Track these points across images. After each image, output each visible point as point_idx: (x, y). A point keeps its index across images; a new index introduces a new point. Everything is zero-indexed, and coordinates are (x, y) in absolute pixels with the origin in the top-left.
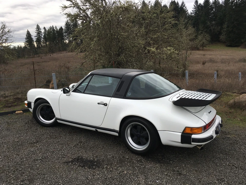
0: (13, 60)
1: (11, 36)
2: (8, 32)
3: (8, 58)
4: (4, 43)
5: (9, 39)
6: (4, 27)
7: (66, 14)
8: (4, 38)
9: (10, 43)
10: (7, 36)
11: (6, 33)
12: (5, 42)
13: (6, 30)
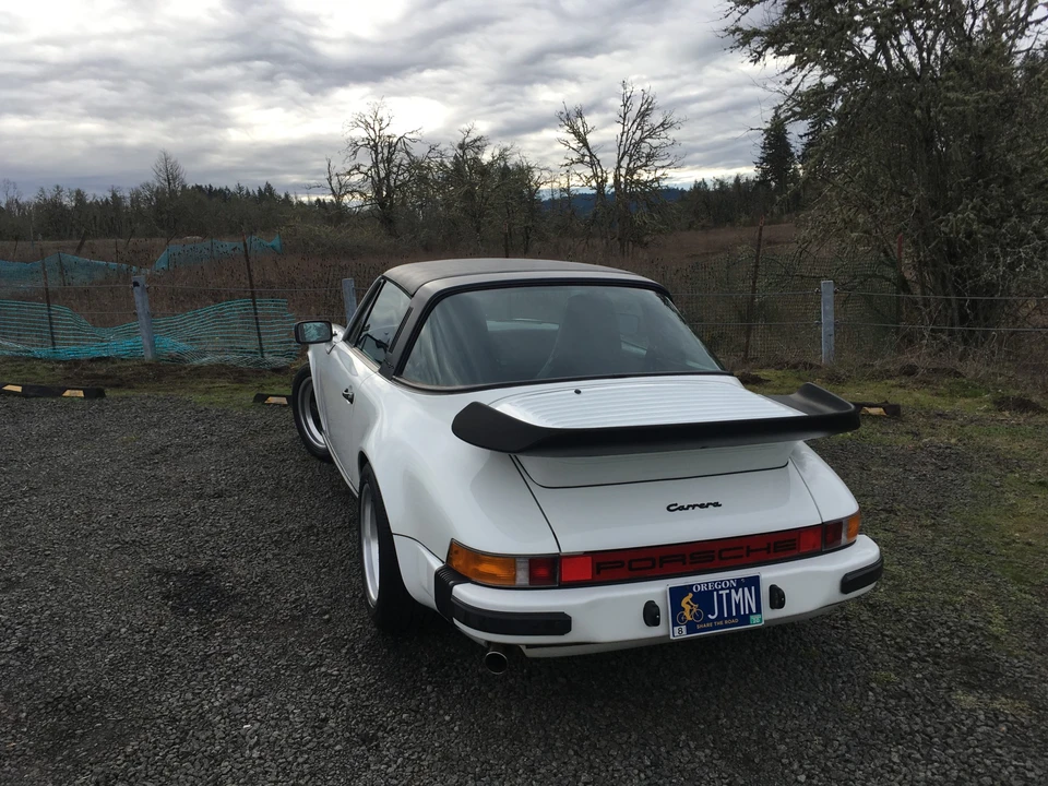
0: (660, 231)
1: (670, 142)
2: (662, 124)
3: (645, 223)
4: (640, 167)
5: (661, 152)
6: (647, 109)
7: (734, 32)
8: (645, 148)
9: (663, 167)
10: (655, 142)
11: (652, 133)
12: (646, 166)
13: (655, 119)
